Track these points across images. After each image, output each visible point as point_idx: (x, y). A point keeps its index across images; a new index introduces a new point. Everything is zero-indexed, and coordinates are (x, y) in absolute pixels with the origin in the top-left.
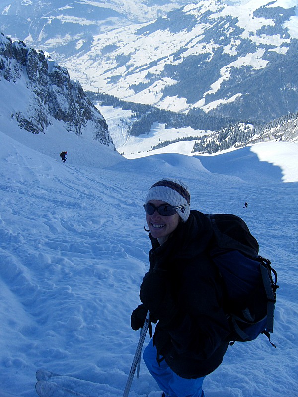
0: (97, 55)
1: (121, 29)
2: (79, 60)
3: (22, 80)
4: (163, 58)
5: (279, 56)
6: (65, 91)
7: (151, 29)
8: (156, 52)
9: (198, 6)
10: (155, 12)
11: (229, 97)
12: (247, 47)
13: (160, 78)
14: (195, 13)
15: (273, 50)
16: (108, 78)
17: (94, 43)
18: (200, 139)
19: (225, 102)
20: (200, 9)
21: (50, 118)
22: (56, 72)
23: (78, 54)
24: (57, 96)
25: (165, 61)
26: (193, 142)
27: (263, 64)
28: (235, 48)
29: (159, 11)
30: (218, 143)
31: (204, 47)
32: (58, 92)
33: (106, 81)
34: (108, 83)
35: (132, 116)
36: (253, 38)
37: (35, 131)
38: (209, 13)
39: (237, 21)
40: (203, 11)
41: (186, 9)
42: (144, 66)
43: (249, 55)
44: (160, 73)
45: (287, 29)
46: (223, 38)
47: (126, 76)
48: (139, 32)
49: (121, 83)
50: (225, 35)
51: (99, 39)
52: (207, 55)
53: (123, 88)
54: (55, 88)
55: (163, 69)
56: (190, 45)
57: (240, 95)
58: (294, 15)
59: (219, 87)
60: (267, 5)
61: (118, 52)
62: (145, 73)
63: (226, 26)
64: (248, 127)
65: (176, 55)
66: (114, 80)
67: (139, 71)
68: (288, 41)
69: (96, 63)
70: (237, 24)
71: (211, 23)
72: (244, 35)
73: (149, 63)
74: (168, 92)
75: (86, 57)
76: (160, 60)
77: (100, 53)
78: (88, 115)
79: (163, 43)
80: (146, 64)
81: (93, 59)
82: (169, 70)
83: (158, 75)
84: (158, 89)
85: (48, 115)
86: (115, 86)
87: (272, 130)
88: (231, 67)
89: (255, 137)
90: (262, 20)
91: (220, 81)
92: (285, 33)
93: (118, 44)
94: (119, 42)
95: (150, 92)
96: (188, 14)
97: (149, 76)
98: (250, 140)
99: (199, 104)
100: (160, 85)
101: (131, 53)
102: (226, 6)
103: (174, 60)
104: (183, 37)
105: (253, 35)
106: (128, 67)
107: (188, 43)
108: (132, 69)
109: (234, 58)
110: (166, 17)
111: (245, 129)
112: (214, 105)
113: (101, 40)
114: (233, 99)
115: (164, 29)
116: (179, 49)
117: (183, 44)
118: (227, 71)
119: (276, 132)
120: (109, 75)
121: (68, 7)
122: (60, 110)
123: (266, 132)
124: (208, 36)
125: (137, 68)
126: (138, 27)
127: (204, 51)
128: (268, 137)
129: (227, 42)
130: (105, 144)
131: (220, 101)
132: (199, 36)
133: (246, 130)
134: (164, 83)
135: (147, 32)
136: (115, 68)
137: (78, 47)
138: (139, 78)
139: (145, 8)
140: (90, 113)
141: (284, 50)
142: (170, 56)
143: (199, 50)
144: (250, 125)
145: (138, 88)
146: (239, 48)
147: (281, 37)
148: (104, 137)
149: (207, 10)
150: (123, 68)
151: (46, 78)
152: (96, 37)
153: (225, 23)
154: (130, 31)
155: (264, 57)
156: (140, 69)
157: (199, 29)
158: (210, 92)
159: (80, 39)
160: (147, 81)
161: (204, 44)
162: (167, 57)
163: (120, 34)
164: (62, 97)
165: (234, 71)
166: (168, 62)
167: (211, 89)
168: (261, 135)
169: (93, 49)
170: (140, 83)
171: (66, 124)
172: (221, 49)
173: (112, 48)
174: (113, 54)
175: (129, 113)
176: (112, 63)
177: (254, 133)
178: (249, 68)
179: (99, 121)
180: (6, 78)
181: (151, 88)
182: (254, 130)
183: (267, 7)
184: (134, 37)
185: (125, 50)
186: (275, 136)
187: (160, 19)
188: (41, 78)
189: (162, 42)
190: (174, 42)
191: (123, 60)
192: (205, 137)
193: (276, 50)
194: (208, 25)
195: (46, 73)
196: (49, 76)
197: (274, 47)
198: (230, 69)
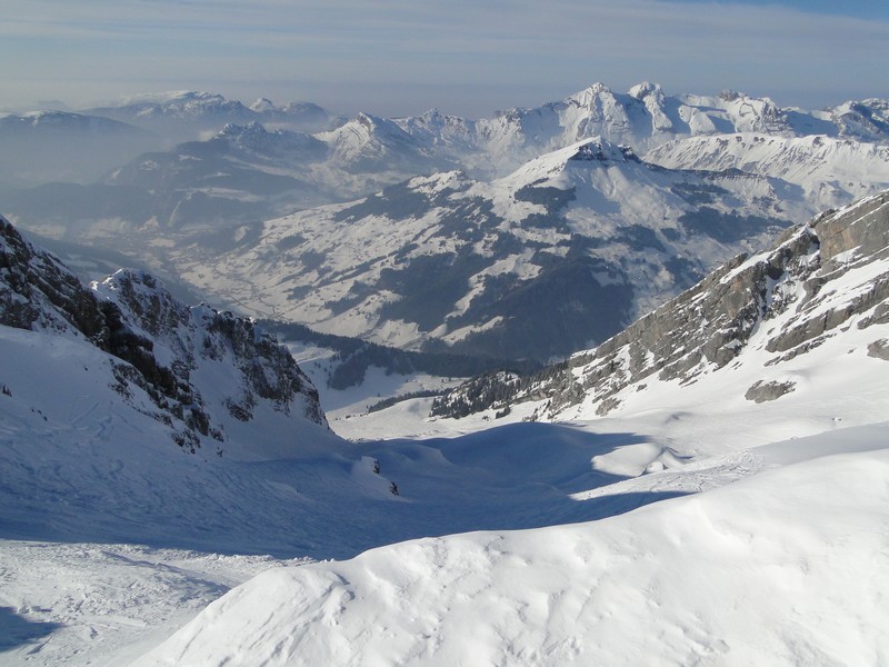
0: (271, 253)
1: (309, 212)
2: (239, 261)
3: (228, 356)
4: (379, 259)
5: (555, 259)
6: (274, 362)
7: (358, 213)
8: (366, 249)
9: (431, 179)
10: (363, 183)
11: (484, 322)
12: (508, 245)
13: (375, 289)
14: (426, 190)
15: (548, 250)
16: (290, 290)
17: (266, 232)
18: (442, 393)
19: (478, 330)
20: (434, 184)
21: (256, 397)
22: (264, 342)
23: (238, 250)
24: (265, 370)
25: (383, 264)
26: (431, 400)
27: (532, 271)
28: (490, 245)
29: (370, 182)
30: (468, 402)
31: (443, 243)
32: (266, 365)
33: (286, 295)
34: (290, 298)
35: (334, 358)
36: (515, 232)
37: (245, 418)
38: (448, 191)
39: (492, 206)
40: (439, 187)
41: (412, 184)
42: (348, 270)
43: (513, 258)
44: (374, 284)
45: (565, 220)
46: (471, 230)
47: (320, 286)
48: (338, 217)
49: (311, 299)
50: (474, 226)
51: (273, 227)
52: (448, 255)
53: (314, 306)
54: (262, 360)
55: (378, 277)
56: (422, 239)
57: (500, 318)
58: (574, 198)
59: (467, 305)
60: (535, 183)
61: (305, 248)
62: (350, 283)
63: (476, 212)
64: (511, 379)
65: (401, 254)
66: (300, 293)
67: (341, 280)
68: (568, 237)
69: (269, 265)
70: (492, 210)
71: (452, 206)
72: (503, 227)
73: (357, 267)
74: (387, 313)
75: (251, 255)
76: (373, 261)
77: (274, 249)
78: (297, 386)
79: (378, 236)
80: (352, 269)
81: (263, 259)
82: (389, 278)
83: (372, 286)
84: (371, 309)
85: (254, 394)
86: (301, 302)
87: (543, 384)
88: (486, 276)
89: (521, 394)
90: (528, 204)
91: (470, 296)
92: (563, 226)
93: (305, 236)
94: (306, 232)
95: (359, 313)
96: (416, 191)
97: (357, 287)
98: (514, 398)
99: (438, 332)
100: (374, 302)
101: (327, 251)
102: (473, 181)
103: (397, 263)
104: (409, 227)
105: (517, 227)
106: (322, 273)
107: (417, 237)
108: (328, 275)
109: (490, 262)
110: (380, 194)
111: (506, 380)
112: (461, 334)
113: (278, 228)
114: (489, 325)
115: (378, 213)
116: (402, 244)
117: (410, 237)
118: (479, 282)
119: (548, 387)
120: (291, 285)
121: (220, 174)
122: (268, 386)
123: (534, 387)
124: (448, 227)
125: (337, 274)
126: (337, 208)
127: (443, 250)
128: (538, 394)
129: (477, 237)
130: (317, 422)
131: (471, 327)
132: (434, 225)
133: (508, 383)
134: (382, 298)
135: (352, 217)
136: (301, 274)
137: (237, 239)
138: (340, 290)
139: (347, 177)
140: (298, 384)
141: (564, 251)
142: (390, 255)
143: (436, 247)
144: (514, 376)
145: (339, 307)
146: (496, 246)
147: (558, 232)
148: (316, 413)
149: (444, 187)
150: (314, 275)
151: (252, 349)
152: (268, 224)
153: (474, 208)
154: (324, 215)
155: (534, 261)
156: (341, 276)
157: (433, 216)
158: (454, 314)
159: (240, 226)
160: (354, 296)
161: (442, 238)
162: (385, 257)
163: (308, 219)
164: (271, 370)
165: (490, 281)
166: (388, 266)
167: (457, 309)
168: (528, 391)
169: (263, 241)
170: (342, 299)
171: (274, 403)
172: (469, 248)
173: (296, 240)
174: (296, 251)
175: (329, 353)
176: (295, 266)
177: (519, 386)
178: (513, 276)
179: (310, 393)
180: (212, 357)
181: (361, 306)
182: (519, 382)
183: (535, 186)
184: (330, 225)
185: (316, 245)
186: (547, 393)
187: (372, 197)
188: (246, 350)
189: (377, 233)
190: (395, 234)
191: (313, 261)
192: (449, 391)
193: (552, 250)
194: (447, 209)
195: (251, 343)
196: (256, 347)
197: (548, 245)
198: (484, 278)
